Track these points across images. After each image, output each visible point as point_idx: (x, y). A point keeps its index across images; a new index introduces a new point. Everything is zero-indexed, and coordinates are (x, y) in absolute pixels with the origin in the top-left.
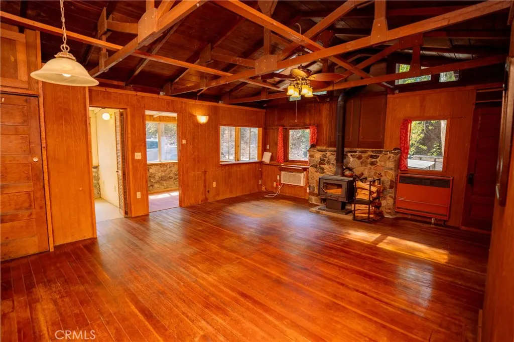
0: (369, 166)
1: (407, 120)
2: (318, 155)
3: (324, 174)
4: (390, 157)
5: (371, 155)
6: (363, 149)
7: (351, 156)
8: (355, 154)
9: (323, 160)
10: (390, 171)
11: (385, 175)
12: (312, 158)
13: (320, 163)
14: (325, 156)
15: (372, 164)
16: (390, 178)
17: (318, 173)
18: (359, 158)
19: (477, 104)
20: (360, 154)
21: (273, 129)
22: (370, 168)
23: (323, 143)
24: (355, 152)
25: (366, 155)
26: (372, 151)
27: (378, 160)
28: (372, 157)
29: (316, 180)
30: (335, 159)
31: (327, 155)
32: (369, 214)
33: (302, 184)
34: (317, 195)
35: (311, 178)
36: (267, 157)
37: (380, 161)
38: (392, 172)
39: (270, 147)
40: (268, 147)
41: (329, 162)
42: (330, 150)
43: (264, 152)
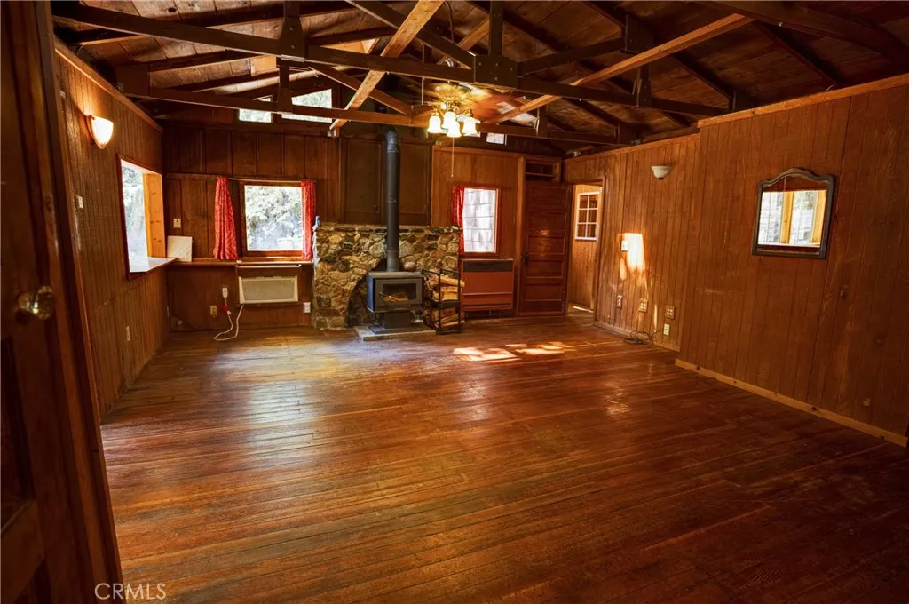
0: (426, 252)
1: (457, 186)
2: (336, 239)
3: (347, 273)
4: (453, 238)
5: (430, 236)
6: (418, 227)
8: (408, 234)
9: (349, 247)
10: (452, 258)
11: (447, 263)
12: (325, 245)
13: (340, 253)
14: (351, 239)
15: (430, 248)
16: (453, 266)
17: (337, 272)
18: (412, 240)
19: (526, 175)
20: (413, 233)
22: (428, 255)
25: (422, 235)
26: (429, 229)
27: (438, 242)
28: (430, 238)
29: (334, 286)
30: (371, 244)
31: (356, 238)
32: (459, 320)
33: (296, 298)
34: (336, 313)
35: (323, 283)
36: (181, 249)
37: (440, 243)
38: (455, 259)
39: (182, 223)
40: (177, 223)
41: (358, 251)
42: (361, 227)
43: (170, 237)
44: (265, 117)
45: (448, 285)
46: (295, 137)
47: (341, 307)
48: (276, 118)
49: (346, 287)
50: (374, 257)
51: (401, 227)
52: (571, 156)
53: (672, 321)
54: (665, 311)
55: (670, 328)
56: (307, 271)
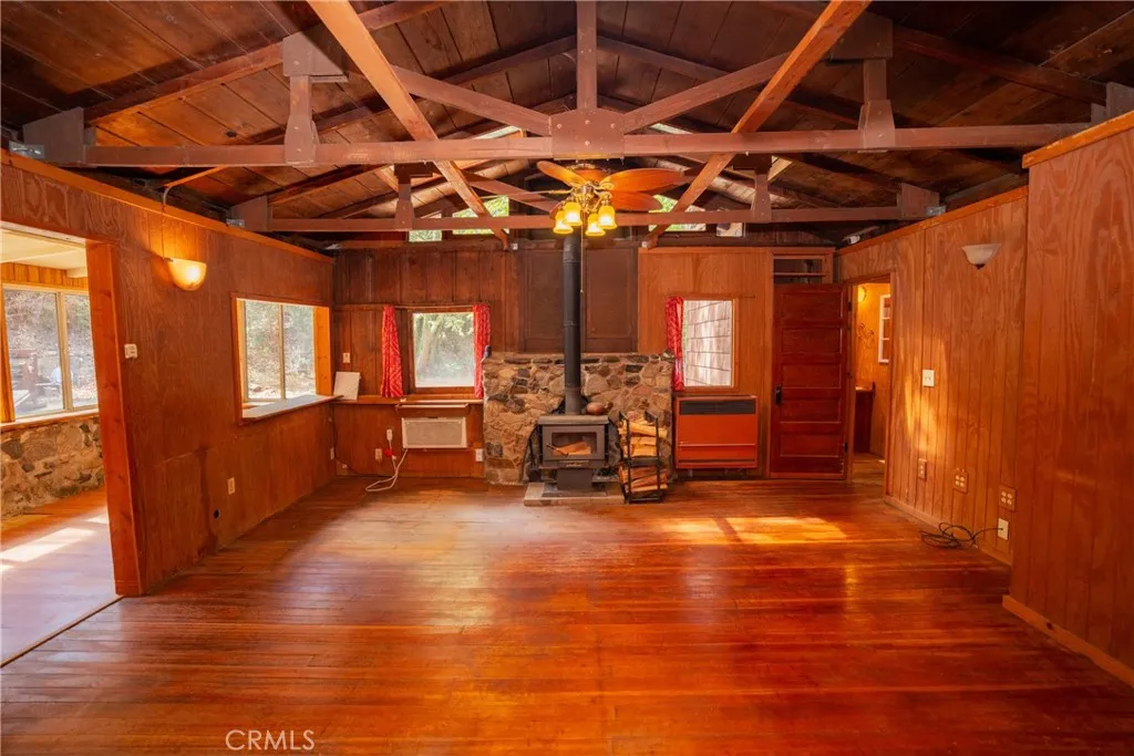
0: (625, 388)
1: (674, 299)
2: (508, 373)
3: (522, 416)
4: (661, 368)
5: (628, 366)
6: (611, 355)
7: (587, 369)
8: (596, 365)
9: (523, 382)
10: (662, 395)
11: (655, 403)
12: (494, 381)
13: (514, 390)
14: (525, 373)
15: (630, 383)
16: (664, 407)
17: (510, 413)
18: (604, 373)
19: (775, 277)
20: (606, 364)
21: (362, 310)
22: (627, 392)
23: (506, 344)
24: (596, 361)
25: (618, 366)
26: (629, 358)
27: (641, 374)
28: (629, 369)
29: (505, 431)
30: (551, 379)
31: (531, 371)
32: (659, 483)
33: (464, 444)
34: (509, 464)
35: (493, 427)
36: (348, 386)
37: (645, 377)
38: (667, 397)
39: (351, 357)
40: (346, 358)
41: (535, 387)
42: (539, 356)
43: (338, 373)
44: (435, 236)
45: (641, 435)
46: (467, 254)
47: (515, 457)
48: (447, 235)
49: (520, 433)
50: (555, 396)
51: (585, 356)
52: (847, 243)
53: (1011, 515)
54: (997, 496)
55: (1009, 527)
56: (475, 412)
